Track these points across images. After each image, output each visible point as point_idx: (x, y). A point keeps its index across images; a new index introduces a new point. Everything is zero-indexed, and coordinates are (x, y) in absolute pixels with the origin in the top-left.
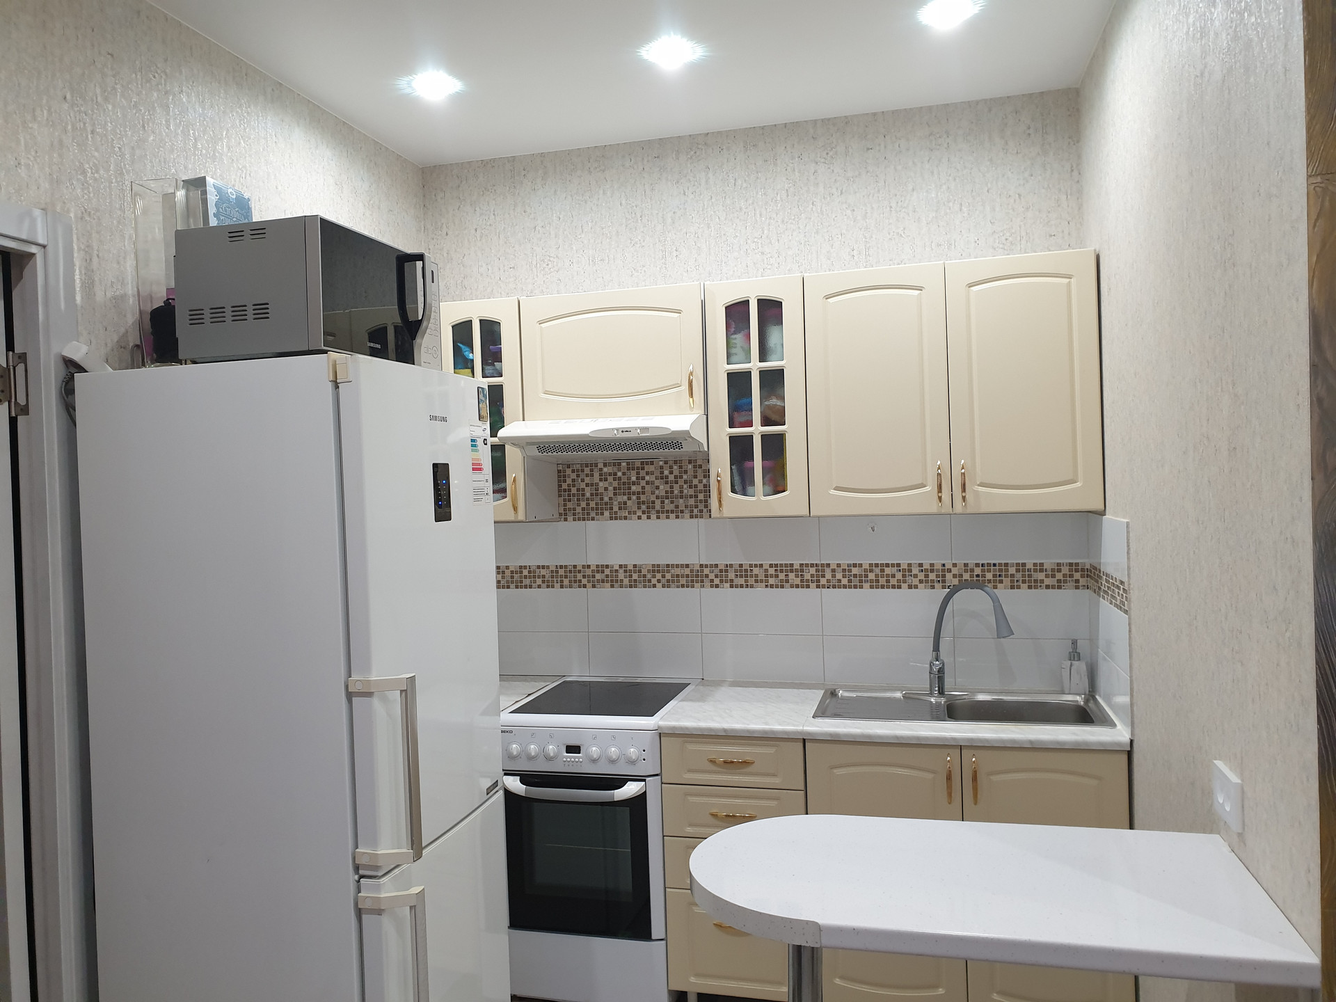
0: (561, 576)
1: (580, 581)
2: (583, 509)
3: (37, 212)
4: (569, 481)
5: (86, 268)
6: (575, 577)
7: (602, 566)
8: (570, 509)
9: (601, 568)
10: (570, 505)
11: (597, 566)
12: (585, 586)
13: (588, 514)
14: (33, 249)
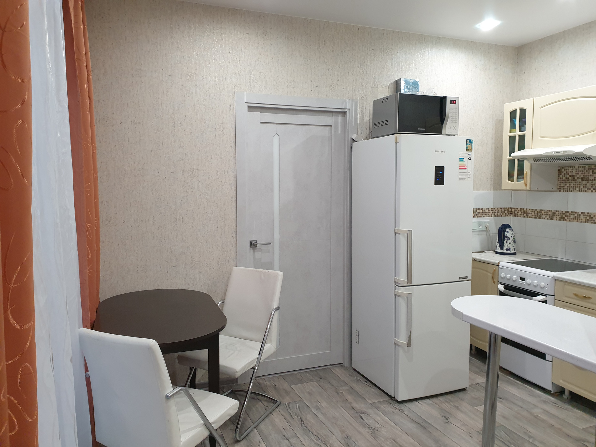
0: (556, 215)
1: (564, 218)
2: (568, 187)
3: (347, 100)
4: (563, 174)
5: (361, 113)
6: (562, 216)
7: (574, 212)
8: (562, 187)
9: (573, 213)
10: (562, 185)
11: (572, 212)
12: (566, 220)
13: (570, 189)
14: (346, 110)
